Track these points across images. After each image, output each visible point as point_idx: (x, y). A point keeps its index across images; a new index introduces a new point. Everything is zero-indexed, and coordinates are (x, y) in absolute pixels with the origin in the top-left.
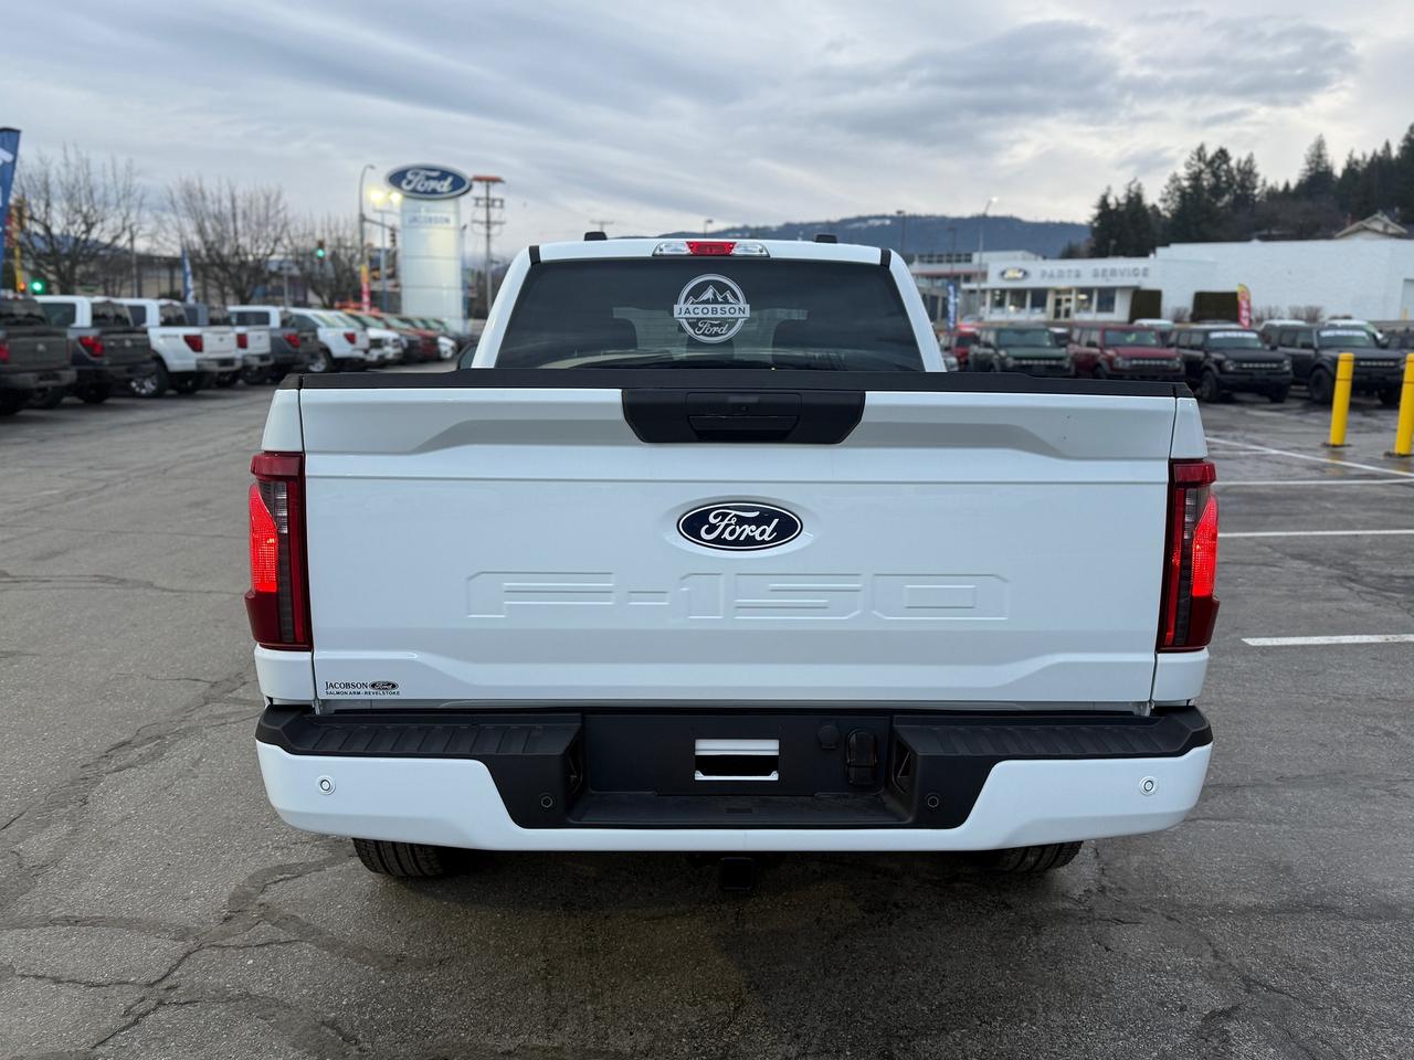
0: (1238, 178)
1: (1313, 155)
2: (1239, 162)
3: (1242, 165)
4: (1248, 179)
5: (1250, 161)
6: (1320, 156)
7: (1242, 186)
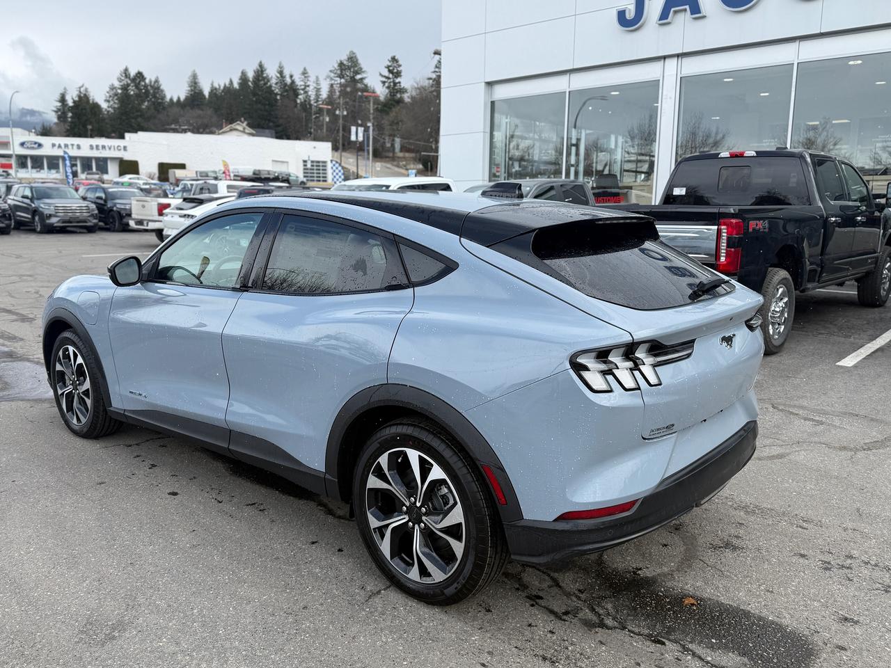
0: (151, 91)
1: (192, 82)
2: (151, 82)
3: (153, 83)
4: (158, 93)
5: (157, 81)
6: (196, 83)
7: (154, 96)
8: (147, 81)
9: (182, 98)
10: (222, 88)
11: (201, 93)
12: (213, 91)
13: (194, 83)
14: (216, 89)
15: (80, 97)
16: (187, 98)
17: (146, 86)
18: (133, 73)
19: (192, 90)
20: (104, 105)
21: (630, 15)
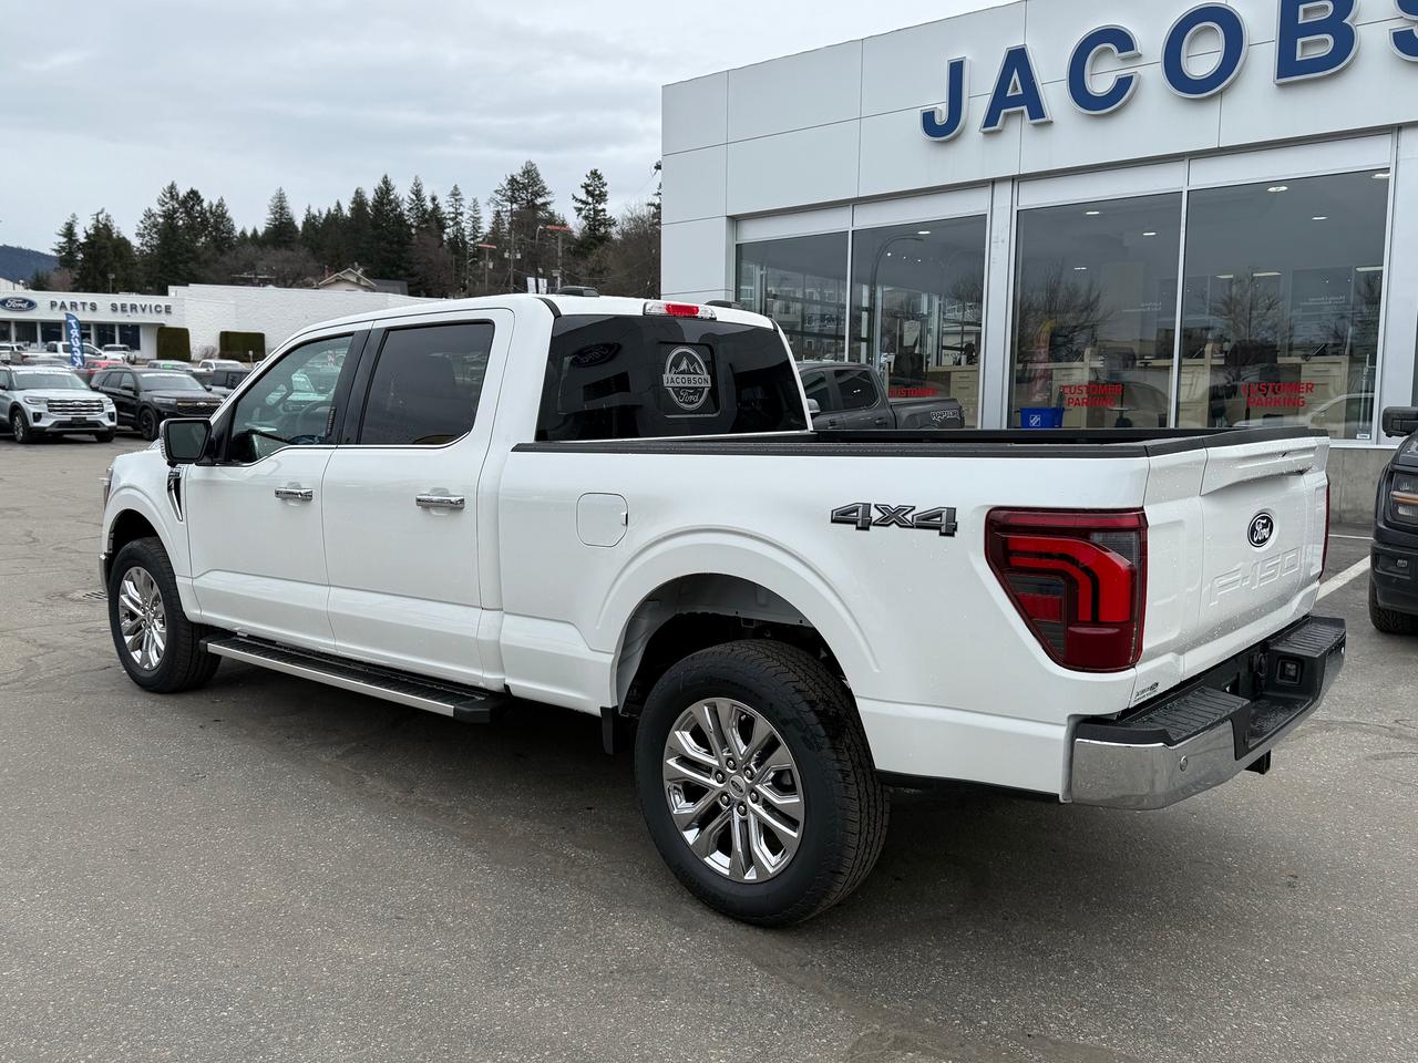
0: (212, 221)
1: (276, 207)
2: (211, 206)
3: (214, 207)
4: (222, 222)
5: (220, 205)
6: (282, 208)
8: (205, 205)
9: (261, 231)
10: (324, 216)
11: (290, 223)
12: (310, 221)
13: (280, 208)
14: (314, 217)
15: (96, 228)
16: (268, 232)
17: (202, 213)
18: (182, 192)
19: (276, 219)
20: (136, 242)
21: (942, 117)
